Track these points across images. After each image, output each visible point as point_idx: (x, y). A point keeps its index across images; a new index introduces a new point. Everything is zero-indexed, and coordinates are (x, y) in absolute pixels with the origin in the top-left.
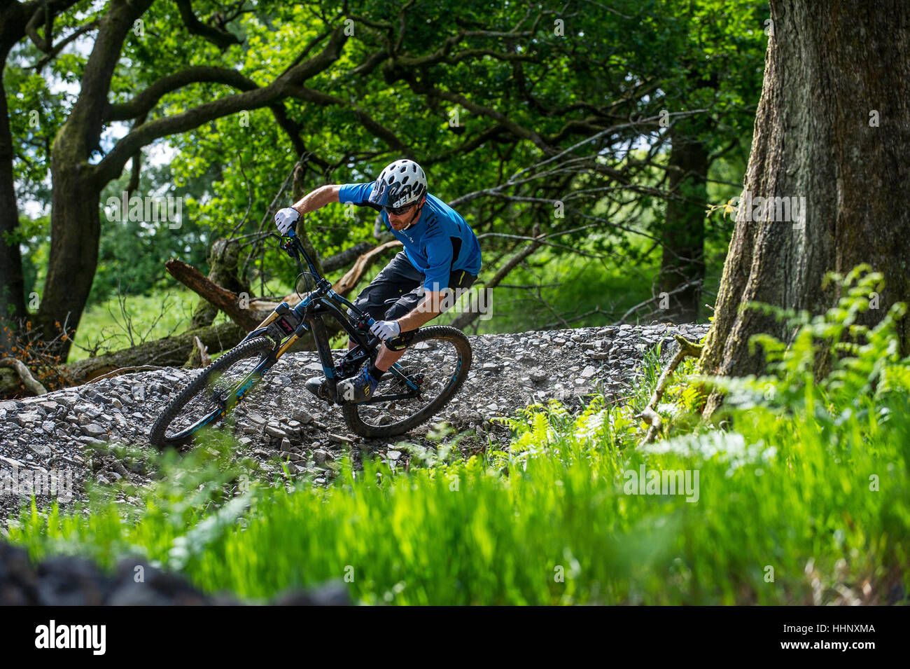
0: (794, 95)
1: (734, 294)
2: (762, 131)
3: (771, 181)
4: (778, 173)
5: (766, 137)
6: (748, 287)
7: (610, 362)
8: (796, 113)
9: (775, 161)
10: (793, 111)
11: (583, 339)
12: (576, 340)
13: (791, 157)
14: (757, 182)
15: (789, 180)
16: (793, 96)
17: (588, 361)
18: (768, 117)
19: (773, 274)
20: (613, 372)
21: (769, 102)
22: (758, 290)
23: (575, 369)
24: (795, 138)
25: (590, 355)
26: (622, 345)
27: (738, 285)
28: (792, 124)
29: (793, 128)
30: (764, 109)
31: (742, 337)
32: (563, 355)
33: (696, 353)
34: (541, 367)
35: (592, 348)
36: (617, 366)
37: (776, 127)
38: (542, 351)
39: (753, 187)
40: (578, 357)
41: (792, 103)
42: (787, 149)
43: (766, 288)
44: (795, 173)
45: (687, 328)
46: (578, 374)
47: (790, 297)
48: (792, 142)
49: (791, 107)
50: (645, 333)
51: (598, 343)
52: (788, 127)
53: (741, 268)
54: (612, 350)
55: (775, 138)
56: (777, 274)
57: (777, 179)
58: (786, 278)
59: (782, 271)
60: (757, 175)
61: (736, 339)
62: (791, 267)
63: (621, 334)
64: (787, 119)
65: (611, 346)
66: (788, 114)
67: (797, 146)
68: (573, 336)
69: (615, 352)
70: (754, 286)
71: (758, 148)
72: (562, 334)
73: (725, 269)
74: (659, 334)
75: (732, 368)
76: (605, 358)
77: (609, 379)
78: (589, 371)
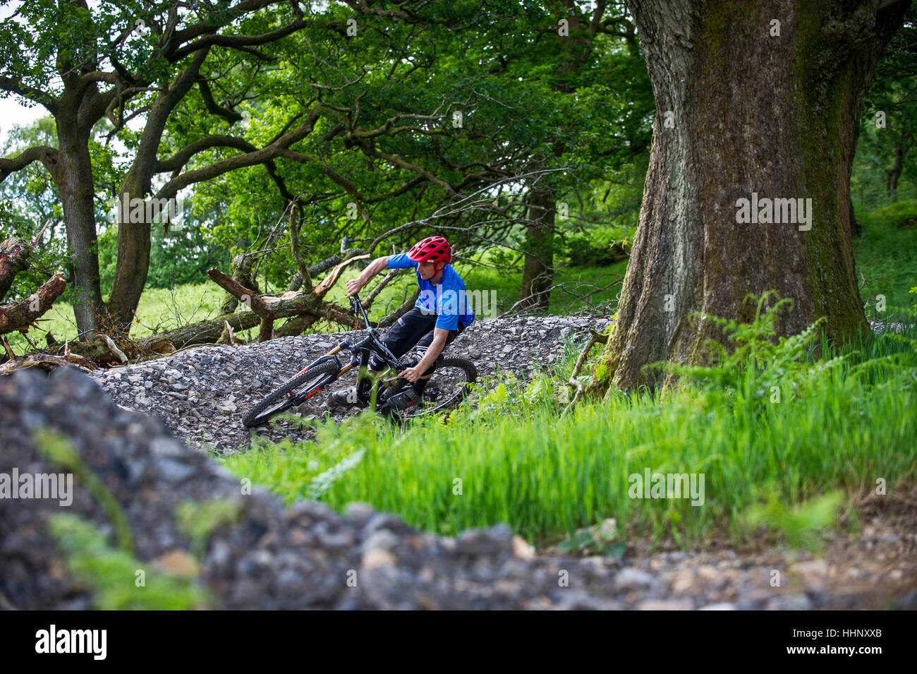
3: (658, 224)
4: (662, 219)
5: (653, 194)
6: (642, 296)
7: (522, 342)
8: (676, 179)
9: (660, 211)
10: (673, 178)
11: (503, 326)
12: (497, 327)
13: (672, 208)
14: (647, 224)
15: (671, 224)
16: (673, 167)
17: (507, 341)
18: (654, 181)
20: (524, 349)
21: (655, 171)
22: (650, 298)
23: (498, 347)
24: (674, 196)
25: (508, 338)
26: (529, 331)
27: (633, 294)
28: (672, 186)
29: (673, 189)
30: (651, 176)
32: (490, 337)
33: (602, 340)
34: (475, 345)
35: (510, 333)
36: (527, 344)
37: (661, 188)
38: (476, 335)
39: (644, 228)
40: (500, 339)
41: (672, 172)
42: (668, 202)
44: (675, 219)
45: (573, 320)
46: (500, 350)
48: (672, 199)
49: (672, 176)
50: (544, 322)
51: (513, 330)
53: (635, 283)
54: (523, 334)
55: (660, 196)
57: (662, 224)
59: (667, 286)
60: (647, 220)
61: (635, 331)
62: (673, 283)
63: (528, 323)
64: (669, 183)
65: (522, 331)
66: (669, 180)
67: (676, 201)
68: (496, 324)
69: (525, 335)
70: (647, 296)
71: (647, 202)
73: (624, 284)
74: (554, 323)
76: (519, 340)
77: (522, 354)
78: (507, 349)
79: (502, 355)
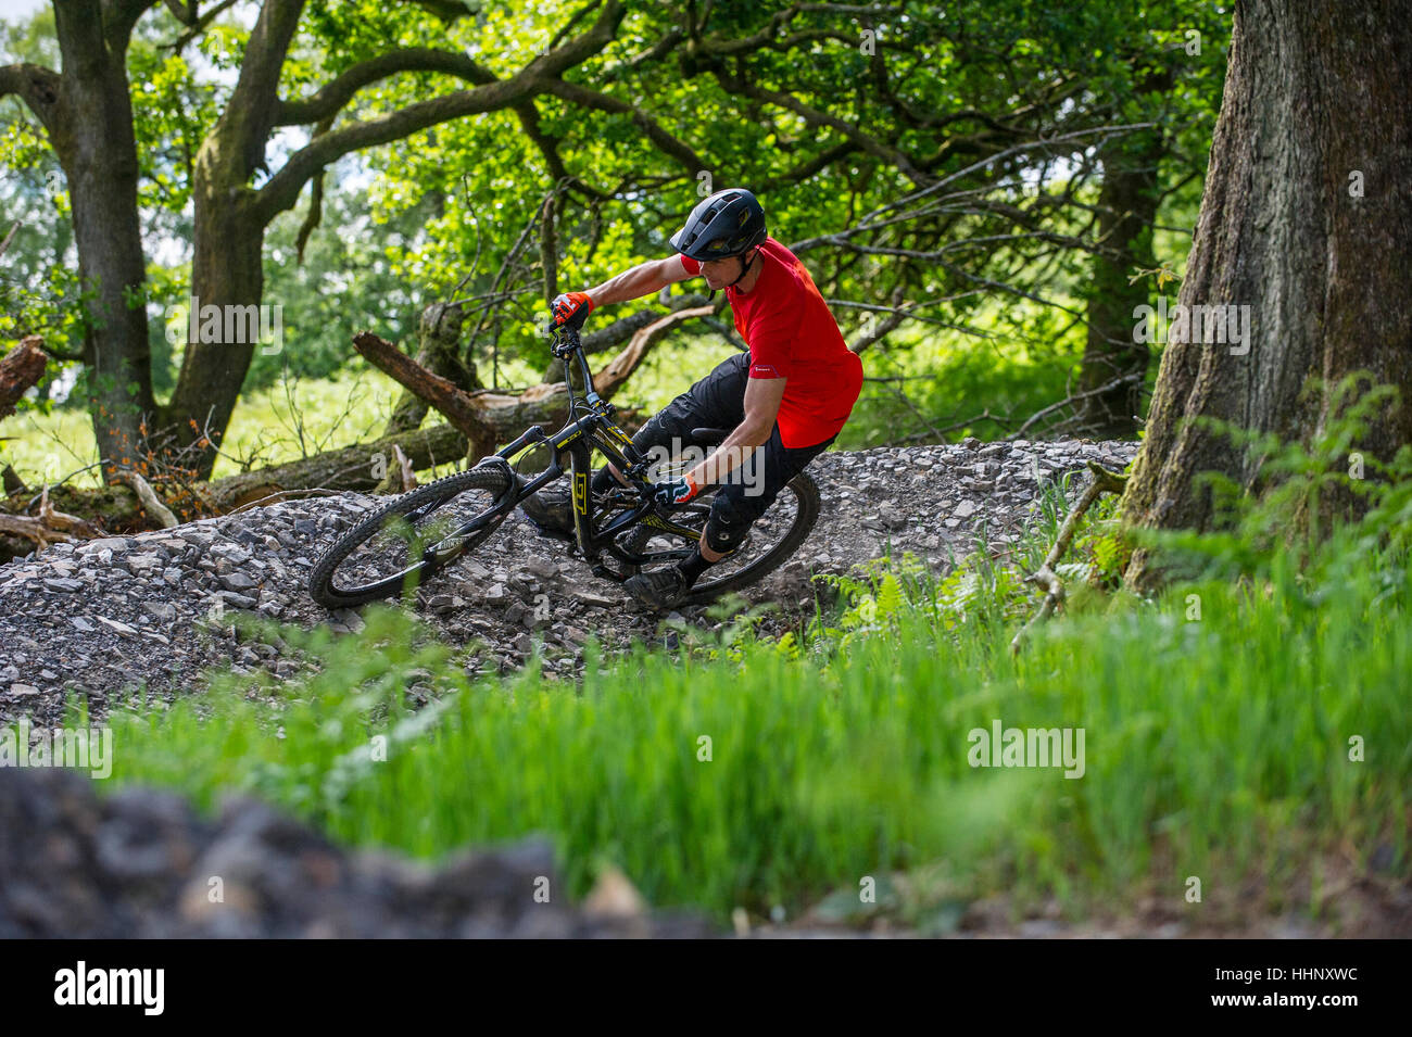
0: (1268, 111)
1: (1175, 402)
2: (1221, 163)
3: (1233, 235)
4: (1242, 225)
5: (1225, 171)
6: (1195, 392)
7: (998, 494)
8: (1270, 137)
9: (1238, 206)
10: (1266, 135)
11: (957, 460)
12: (947, 462)
13: (1261, 202)
14: (1212, 236)
15: (1258, 235)
16: (1266, 112)
17: (965, 493)
18: (1229, 141)
19: (1232, 374)
20: (1001, 510)
21: (1231, 120)
22: (1210, 397)
23: (944, 504)
24: (1267, 174)
25: (967, 485)
26: (1016, 470)
27: (1180, 388)
28: (1265, 152)
29: (1265, 159)
30: (1224, 130)
31: (1184, 465)
32: (928, 483)
33: (1117, 487)
34: (894, 500)
35: (971, 474)
36: (1007, 500)
37: (1242, 158)
38: (898, 477)
39: (1205, 245)
40: (950, 487)
41: (1265, 121)
42: (1255, 188)
43: (1221, 395)
44: (1268, 225)
45: (1111, 448)
46: (949, 511)
47: (1256, 408)
48: (1264, 180)
49: (1263, 129)
50: (1049, 453)
51: (980, 467)
52: (1259, 157)
53: (1185, 364)
54: (999, 478)
55: (1239, 174)
56: (1238, 374)
57: (1241, 235)
58: (1251, 379)
59: (1245, 370)
60: (1212, 228)
61: (1175, 467)
62: (1258, 364)
64: (1257, 146)
65: (999, 471)
66: (1258, 139)
67: (1270, 186)
68: (944, 456)
69: (1004, 481)
70: (1204, 392)
71: (1214, 188)
72: (927, 453)
73: (1162, 365)
74: (1070, 455)
75: (1168, 511)
76: (991, 489)
77: (995, 520)
78: (965, 508)
79: (952, 523)
